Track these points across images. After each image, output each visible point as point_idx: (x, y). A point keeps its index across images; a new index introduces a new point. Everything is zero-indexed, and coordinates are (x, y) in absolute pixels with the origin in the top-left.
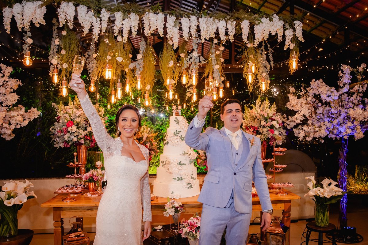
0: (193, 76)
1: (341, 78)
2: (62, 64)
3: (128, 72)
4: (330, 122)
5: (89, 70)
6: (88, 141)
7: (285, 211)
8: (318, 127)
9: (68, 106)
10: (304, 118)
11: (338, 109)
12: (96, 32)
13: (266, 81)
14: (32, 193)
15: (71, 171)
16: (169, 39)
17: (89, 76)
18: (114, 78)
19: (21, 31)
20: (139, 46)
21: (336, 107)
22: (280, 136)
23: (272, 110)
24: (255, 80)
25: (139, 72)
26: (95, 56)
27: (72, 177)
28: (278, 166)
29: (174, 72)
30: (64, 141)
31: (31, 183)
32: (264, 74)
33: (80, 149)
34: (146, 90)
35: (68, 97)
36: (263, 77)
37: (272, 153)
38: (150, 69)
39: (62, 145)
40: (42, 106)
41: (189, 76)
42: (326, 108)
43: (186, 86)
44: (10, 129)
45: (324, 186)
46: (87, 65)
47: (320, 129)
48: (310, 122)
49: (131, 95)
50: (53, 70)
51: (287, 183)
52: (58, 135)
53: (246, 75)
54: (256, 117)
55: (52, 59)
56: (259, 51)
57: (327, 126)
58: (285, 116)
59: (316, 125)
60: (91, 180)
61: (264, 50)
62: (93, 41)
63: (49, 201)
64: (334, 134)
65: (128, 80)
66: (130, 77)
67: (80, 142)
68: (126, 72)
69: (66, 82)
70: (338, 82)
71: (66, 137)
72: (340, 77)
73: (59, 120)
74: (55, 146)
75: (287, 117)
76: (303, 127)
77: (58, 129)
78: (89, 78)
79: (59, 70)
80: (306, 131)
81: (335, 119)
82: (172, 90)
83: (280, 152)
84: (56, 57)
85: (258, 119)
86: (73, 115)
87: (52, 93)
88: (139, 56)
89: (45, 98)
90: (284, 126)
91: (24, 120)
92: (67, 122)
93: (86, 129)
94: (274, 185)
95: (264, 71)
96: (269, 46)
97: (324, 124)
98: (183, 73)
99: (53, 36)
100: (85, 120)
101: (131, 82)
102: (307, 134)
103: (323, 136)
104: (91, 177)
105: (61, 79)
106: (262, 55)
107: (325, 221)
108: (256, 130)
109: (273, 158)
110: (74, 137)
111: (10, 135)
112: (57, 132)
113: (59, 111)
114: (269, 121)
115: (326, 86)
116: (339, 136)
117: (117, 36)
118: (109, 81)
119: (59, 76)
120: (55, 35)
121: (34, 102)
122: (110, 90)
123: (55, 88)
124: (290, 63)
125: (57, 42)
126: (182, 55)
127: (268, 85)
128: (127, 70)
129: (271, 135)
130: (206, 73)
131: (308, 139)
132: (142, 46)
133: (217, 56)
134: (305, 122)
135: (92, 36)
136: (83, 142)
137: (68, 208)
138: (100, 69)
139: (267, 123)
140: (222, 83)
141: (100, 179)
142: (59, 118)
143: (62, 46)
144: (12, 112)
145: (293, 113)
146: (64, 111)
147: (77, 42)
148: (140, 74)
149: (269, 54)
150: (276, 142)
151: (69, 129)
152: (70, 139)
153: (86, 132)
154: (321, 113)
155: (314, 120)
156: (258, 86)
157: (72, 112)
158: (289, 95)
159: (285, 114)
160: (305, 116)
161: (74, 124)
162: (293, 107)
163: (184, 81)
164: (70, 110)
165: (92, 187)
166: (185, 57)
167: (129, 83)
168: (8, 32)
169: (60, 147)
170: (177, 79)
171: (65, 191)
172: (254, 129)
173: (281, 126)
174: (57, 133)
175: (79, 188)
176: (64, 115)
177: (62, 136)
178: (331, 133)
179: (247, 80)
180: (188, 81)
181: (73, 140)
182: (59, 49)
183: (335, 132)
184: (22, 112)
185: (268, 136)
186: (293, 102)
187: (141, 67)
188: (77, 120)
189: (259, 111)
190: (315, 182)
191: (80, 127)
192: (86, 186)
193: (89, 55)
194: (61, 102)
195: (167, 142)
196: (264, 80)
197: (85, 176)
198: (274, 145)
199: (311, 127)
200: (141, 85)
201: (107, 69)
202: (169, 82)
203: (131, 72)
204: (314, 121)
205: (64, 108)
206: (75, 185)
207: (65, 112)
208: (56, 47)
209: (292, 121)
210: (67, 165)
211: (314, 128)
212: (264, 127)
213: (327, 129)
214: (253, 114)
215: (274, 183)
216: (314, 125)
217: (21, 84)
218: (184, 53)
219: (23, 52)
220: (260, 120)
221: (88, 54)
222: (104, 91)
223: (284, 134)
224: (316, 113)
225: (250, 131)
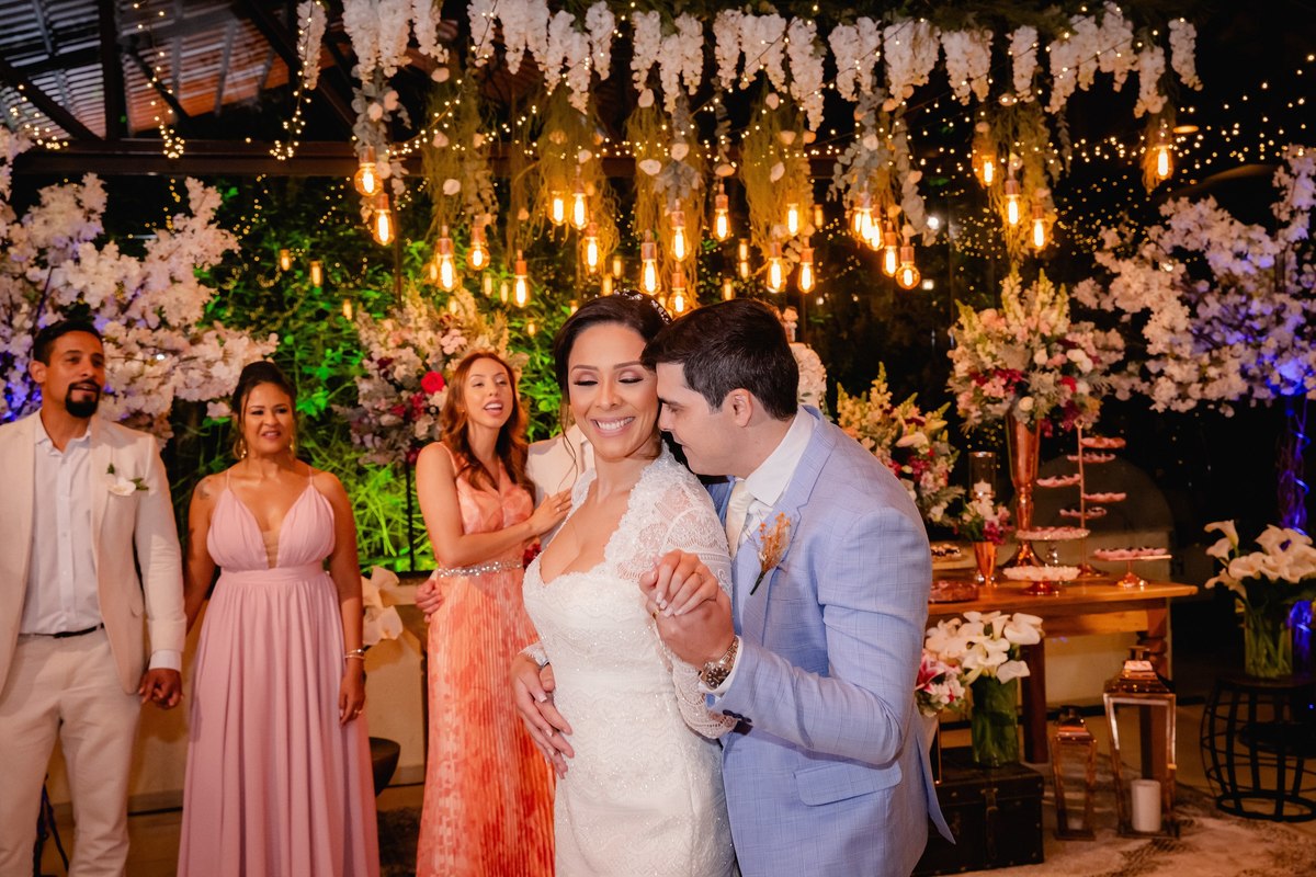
1: (1283, 192)
4: (1251, 346)
8: (1211, 364)
13: (1046, 216)
22: (1092, 400)
25: (677, 203)
28: (1092, 498)
30: (412, 442)
36: (1038, 201)
37: (1073, 456)
42: (1228, 297)
47: (1223, 370)
54: (1014, 338)
57: (1242, 360)
59: (1207, 358)
70: (1273, 206)
71: (421, 430)
72: (1281, 188)
83: (1100, 452)
85: (1022, 346)
86: (434, 353)
92: (418, 376)
95: (1040, 181)
97: (1232, 353)
103: (1230, 394)
108: (1016, 380)
109: (1077, 471)
114: (1057, 351)
115: (1232, 223)
116: (1279, 393)
127: (1050, 231)
129: (1068, 395)
131: (1182, 407)
139: (1051, 357)
142: (385, 362)
146: (397, 338)
148: (682, 209)
149: (1058, 125)
150: (1083, 421)
151: (434, 400)
152: (430, 434)
154: (1214, 317)
157: (427, 339)
164: (423, 334)
168: (311, 84)
172: (1009, 381)
173: (1097, 366)
176: (401, 353)
178: (1256, 385)
185: (1057, 400)
196: (1039, 212)
198: (1078, 428)
211: (1199, 370)
212: (1044, 369)
213: (1243, 370)
220: (1031, 349)
225: (995, 387)
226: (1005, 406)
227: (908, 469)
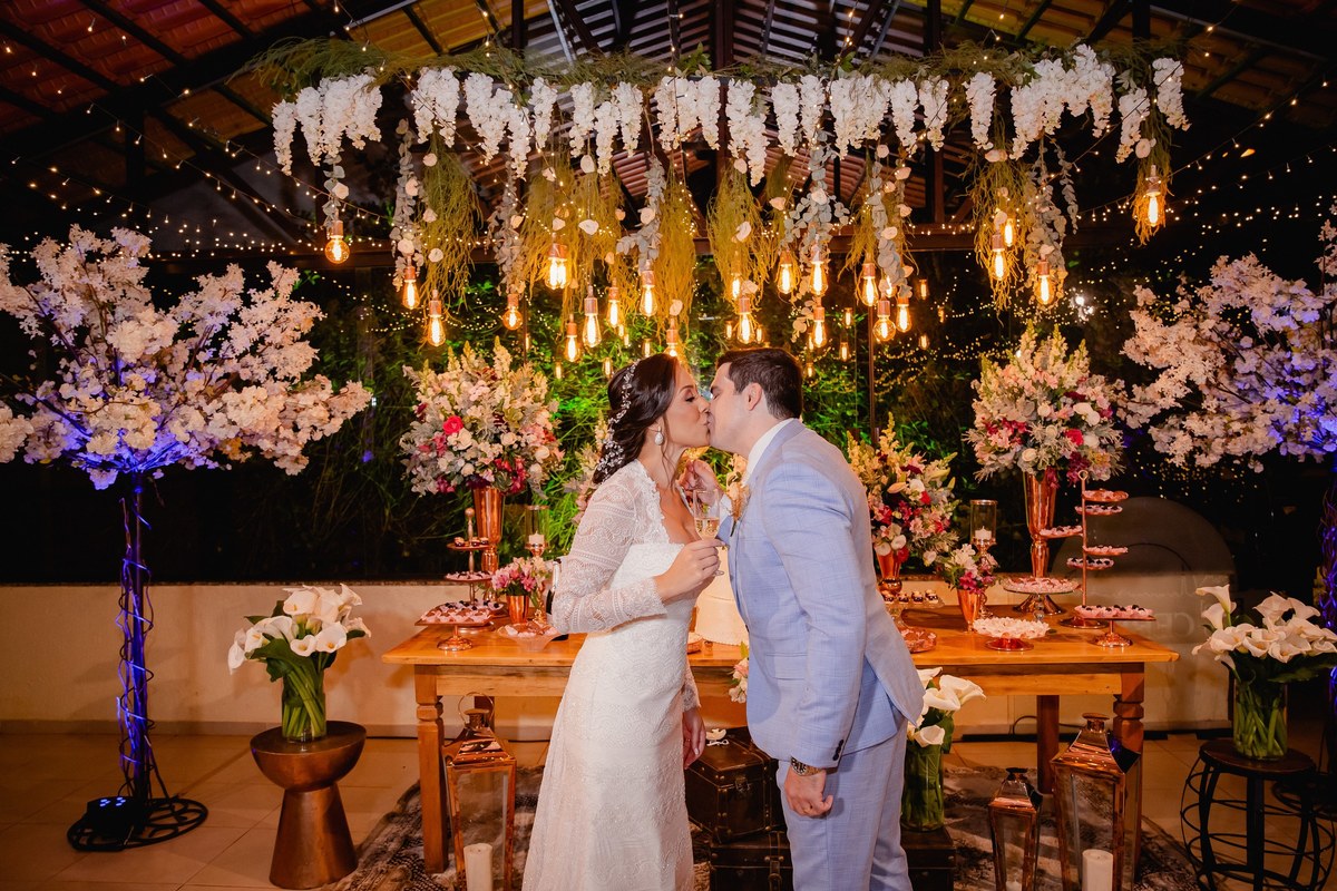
0: (814, 266)
1: (1330, 246)
2: (427, 253)
3: (613, 266)
4: (1287, 402)
5: (502, 265)
6: (504, 475)
7: (1124, 699)
8: (1239, 420)
9: (446, 375)
10: (1189, 390)
11: (1320, 356)
12: (519, 149)
13: (1052, 271)
14: (359, 624)
15: (458, 563)
16: (735, 154)
17: (503, 281)
18: (575, 285)
19: (318, 164)
20: (646, 183)
21: (1311, 347)
22: (1102, 452)
23: (1075, 365)
24: (1016, 269)
25: (648, 264)
26: (516, 221)
27: (462, 578)
28: (1096, 550)
29: (753, 257)
30: (439, 475)
31: (355, 595)
32: (1046, 250)
33: (482, 496)
34: (670, 316)
35: (443, 347)
36: (1043, 257)
37: (1076, 508)
38: (679, 252)
39: (433, 487)
40: (376, 373)
41: (802, 266)
42: (1272, 354)
43: (793, 300)
44: (297, 443)
45: (1267, 621)
46: (495, 249)
47: (1249, 425)
48: (1210, 404)
49: (621, 333)
50: (404, 271)
51: (1129, 608)
52: (421, 458)
53: (986, 256)
54: (1021, 391)
55: (399, 237)
56: (1027, 174)
57: (1276, 416)
58: (1120, 384)
59: (1235, 414)
60: (516, 587)
61: (1044, 168)
62: (510, 178)
63: (403, 646)
64: (1303, 443)
65: (614, 289)
66: (619, 280)
67: (481, 478)
68: (606, 264)
69: (439, 303)
70: (1318, 260)
71: (443, 464)
72: (1327, 242)
73: (424, 415)
74: (413, 490)
75: (1128, 389)
76: (1185, 420)
77: (422, 440)
78: (503, 287)
79: (419, 269)
80: (1198, 432)
81: (1305, 391)
82: (748, 313)
83: (1105, 505)
84: (409, 233)
85: (1027, 398)
86: (461, 399)
87: (398, 339)
88: (647, 215)
89: (380, 352)
90: (1115, 418)
91: (331, 417)
92: (446, 420)
93: (497, 439)
94: (1084, 611)
95: (1045, 237)
96: (1060, 154)
97: (1264, 407)
98: (782, 259)
99: (401, 172)
100: (494, 414)
101: (624, 295)
102: (1202, 444)
103: (1259, 449)
104: (515, 579)
105: (425, 295)
106: (1038, 185)
107: (1271, 740)
108: (1021, 432)
109: (1080, 523)
110: (466, 462)
111: (296, 460)
112: (419, 448)
113: (421, 387)
114: (1065, 404)
115: (1272, 279)
116: (1321, 449)
117: (581, 156)
118: (558, 295)
119: (418, 288)
120: (405, 168)
121: (351, 366)
122: (560, 323)
123: (406, 323)
124: (1137, 207)
125: (410, 187)
126: (778, 203)
127: (1060, 286)
128: (610, 259)
129: (1073, 447)
130: (853, 257)
131: (1204, 461)
132: (655, 182)
133: (889, 199)
134: (1192, 401)
135: (508, 163)
136: (491, 478)
137: (455, 669)
138: (533, 259)
139: (1056, 410)
140: (906, 286)
141: (540, 585)
142: (422, 408)
143: (426, 201)
144: (299, 395)
145: (1148, 375)
146: (436, 387)
147: (466, 186)
148: (652, 268)
149: (1062, 182)
150: (1090, 472)
151: (452, 439)
152: (453, 468)
153: (497, 449)
154: (1250, 373)
155: (1226, 395)
156: (1025, 289)
157: (459, 389)
158: (1134, 315)
159: (1118, 380)
160: (1193, 382)
161: (464, 426)
162: (1146, 354)
163: (786, 282)
164: (452, 384)
165: (518, 609)
166: (788, 207)
167: (617, 298)
168: (287, 170)
169: (428, 493)
170: (763, 279)
171: (444, 620)
172: (1015, 431)
173: (1106, 419)
174: (418, 452)
175: (484, 610)
176: (437, 400)
177: (431, 460)
178: (1289, 440)
179: (989, 271)
180: (798, 282)
181: (462, 472)
182: (419, 208)
183: (1308, 435)
184: (325, 395)
185: (1061, 452)
186: (1148, 338)
187: (653, 246)
188: (473, 412)
189: (1031, 371)
190: (1231, 606)
191: (481, 434)
192: (501, 606)
193: (501, 222)
194: (427, 361)
195: (738, 473)
196: (1045, 268)
197: (498, 576)
198: (1084, 480)
199: (1216, 419)
200: (653, 302)
201: (554, 260)
202: (738, 288)
203: (624, 265)
204: (1225, 400)
205: (436, 380)
206: (471, 604)
207: (439, 390)
208: (408, 202)
209: (1144, 402)
210: (449, 545)
211: (1225, 425)
212: (1047, 422)
213: (1277, 425)
214: (1011, 382)
215: (1084, 607)
216: (1226, 414)
217: (321, 316)
218: (782, 194)
219: (325, 224)
220: (1036, 401)
221: (496, 218)
222: (544, 328)
223: (1118, 445)
224: (1232, 373)
225: (1001, 438)
226: (1009, 457)
227: (898, 515)
